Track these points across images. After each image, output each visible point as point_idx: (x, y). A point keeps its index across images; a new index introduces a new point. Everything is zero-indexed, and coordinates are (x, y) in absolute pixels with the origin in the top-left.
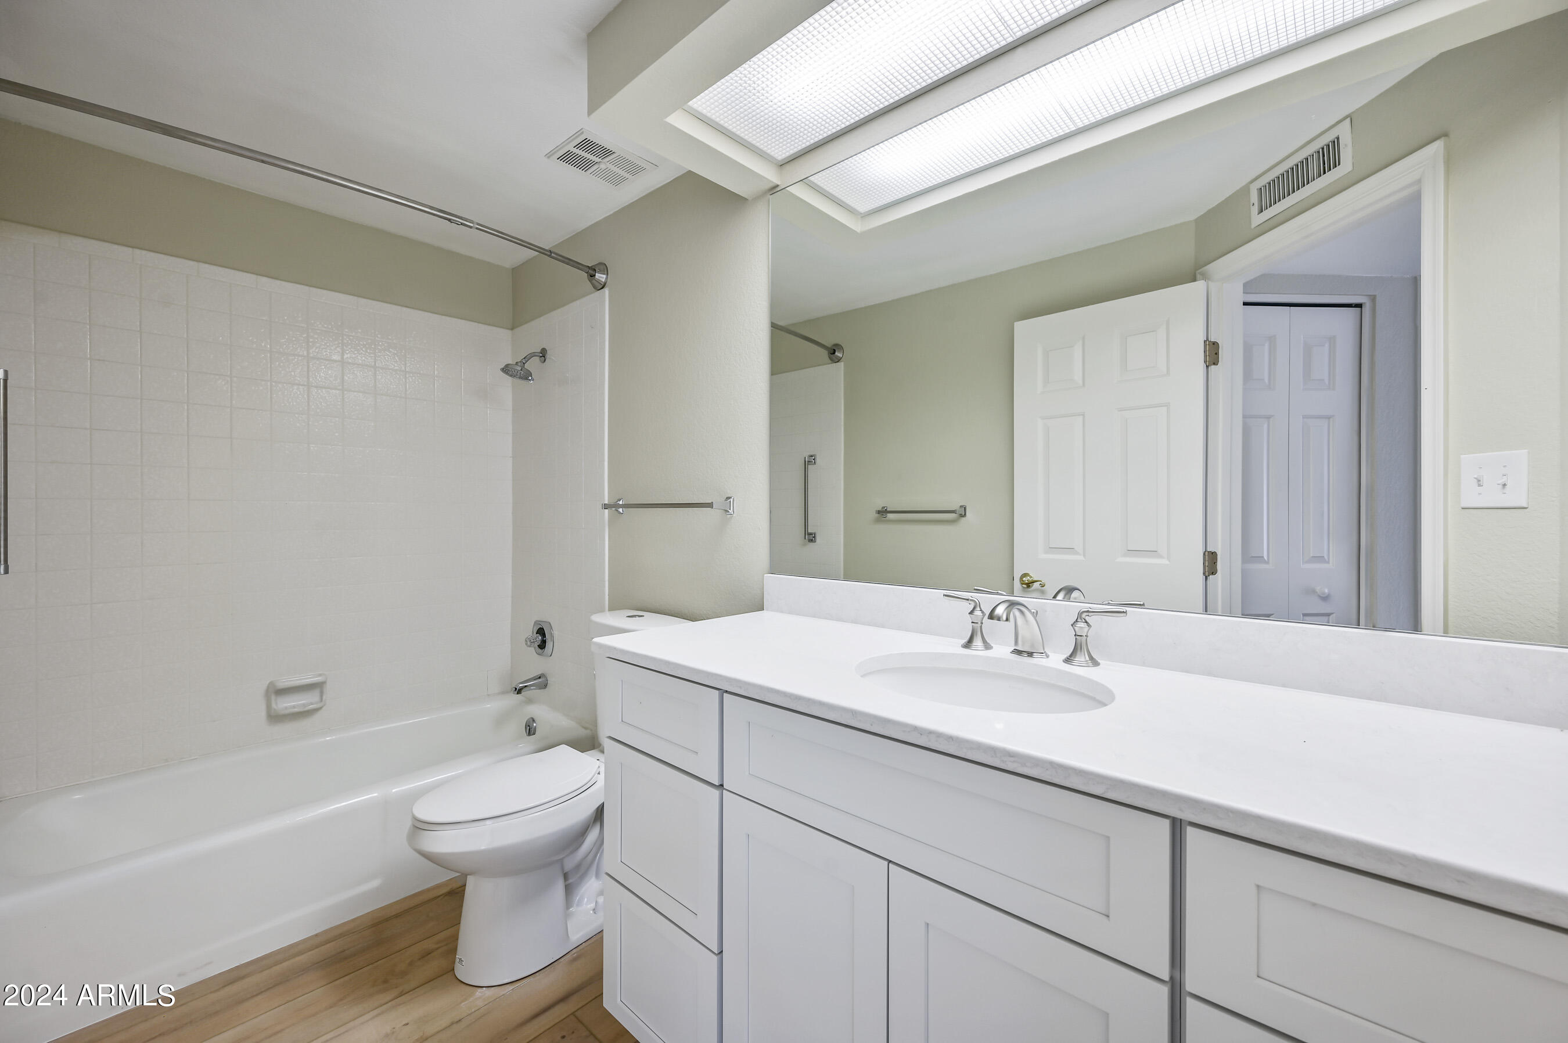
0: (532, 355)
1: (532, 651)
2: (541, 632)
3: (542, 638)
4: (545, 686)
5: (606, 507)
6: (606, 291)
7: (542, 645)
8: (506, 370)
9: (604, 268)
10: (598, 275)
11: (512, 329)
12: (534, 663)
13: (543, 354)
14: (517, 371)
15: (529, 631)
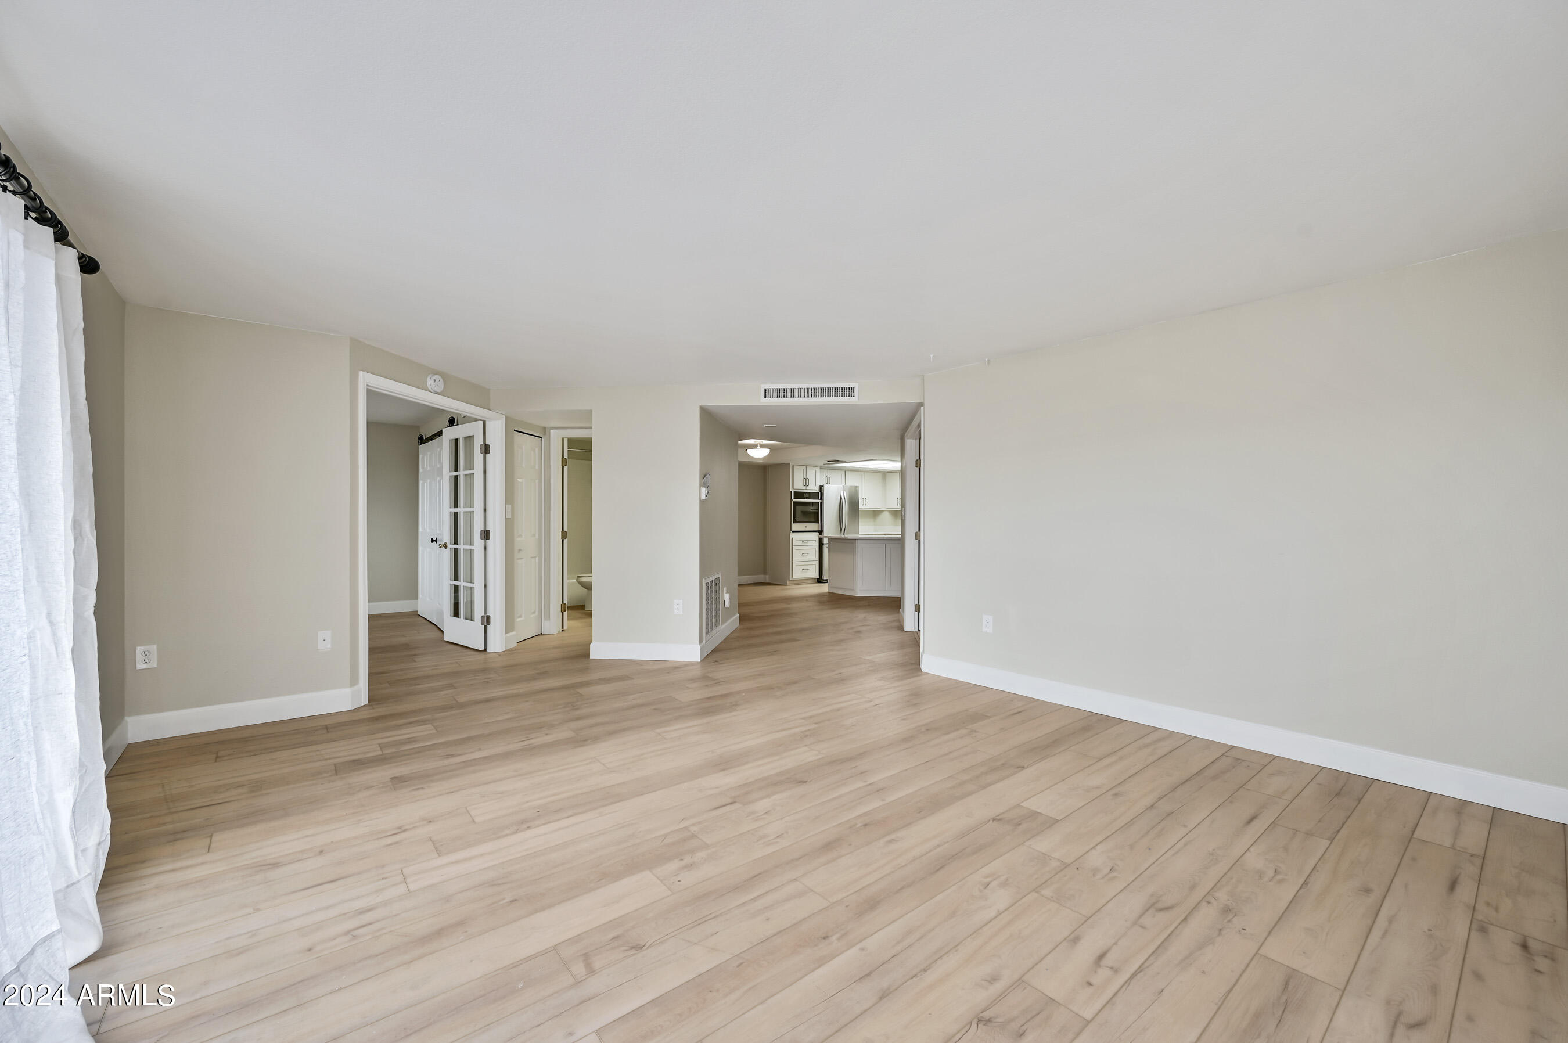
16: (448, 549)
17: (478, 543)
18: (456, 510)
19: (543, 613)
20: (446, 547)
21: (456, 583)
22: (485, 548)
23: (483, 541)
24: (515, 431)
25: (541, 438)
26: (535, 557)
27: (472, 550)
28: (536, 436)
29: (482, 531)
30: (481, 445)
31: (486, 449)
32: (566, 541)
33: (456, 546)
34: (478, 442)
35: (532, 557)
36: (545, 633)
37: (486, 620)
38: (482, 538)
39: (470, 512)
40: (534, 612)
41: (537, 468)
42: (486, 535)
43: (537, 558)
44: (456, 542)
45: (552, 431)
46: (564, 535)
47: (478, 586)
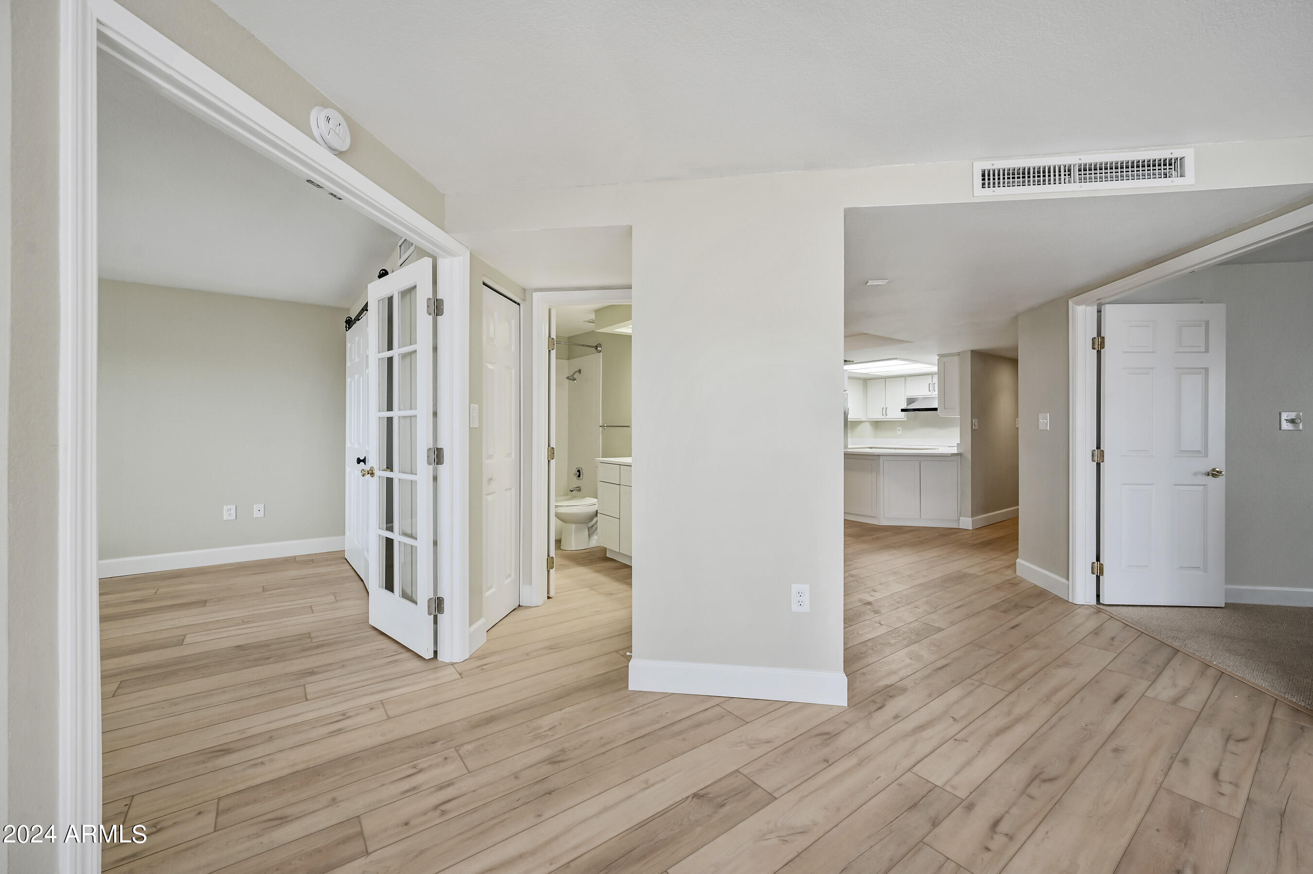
0: (576, 372)
1: (575, 478)
2: (579, 471)
3: (579, 473)
4: (580, 490)
5: (601, 426)
6: (601, 353)
7: (579, 476)
8: (568, 378)
9: (600, 345)
10: (598, 348)
11: (568, 359)
12: (576, 483)
13: (580, 371)
14: (571, 378)
15: (575, 471)
16: (376, 478)
17: (424, 470)
18: (389, 414)
19: (522, 574)
20: (372, 474)
21: (389, 535)
22: (435, 478)
23: (431, 467)
24: (484, 284)
25: (519, 304)
26: (510, 489)
27: (413, 483)
28: (511, 300)
29: (429, 449)
30: (429, 299)
31: (437, 307)
32: (553, 462)
33: (389, 474)
34: (424, 294)
35: (506, 490)
36: (523, 605)
37: (438, 605)
38: (429, 463)
39: (411, 417)
40: (509, 576)
41: (513, 349)
42: (437, 456)
43: (513, 490)
44: (390, 467)
45: (536, 295)
46: (551, 453)
47: (423, 545)
